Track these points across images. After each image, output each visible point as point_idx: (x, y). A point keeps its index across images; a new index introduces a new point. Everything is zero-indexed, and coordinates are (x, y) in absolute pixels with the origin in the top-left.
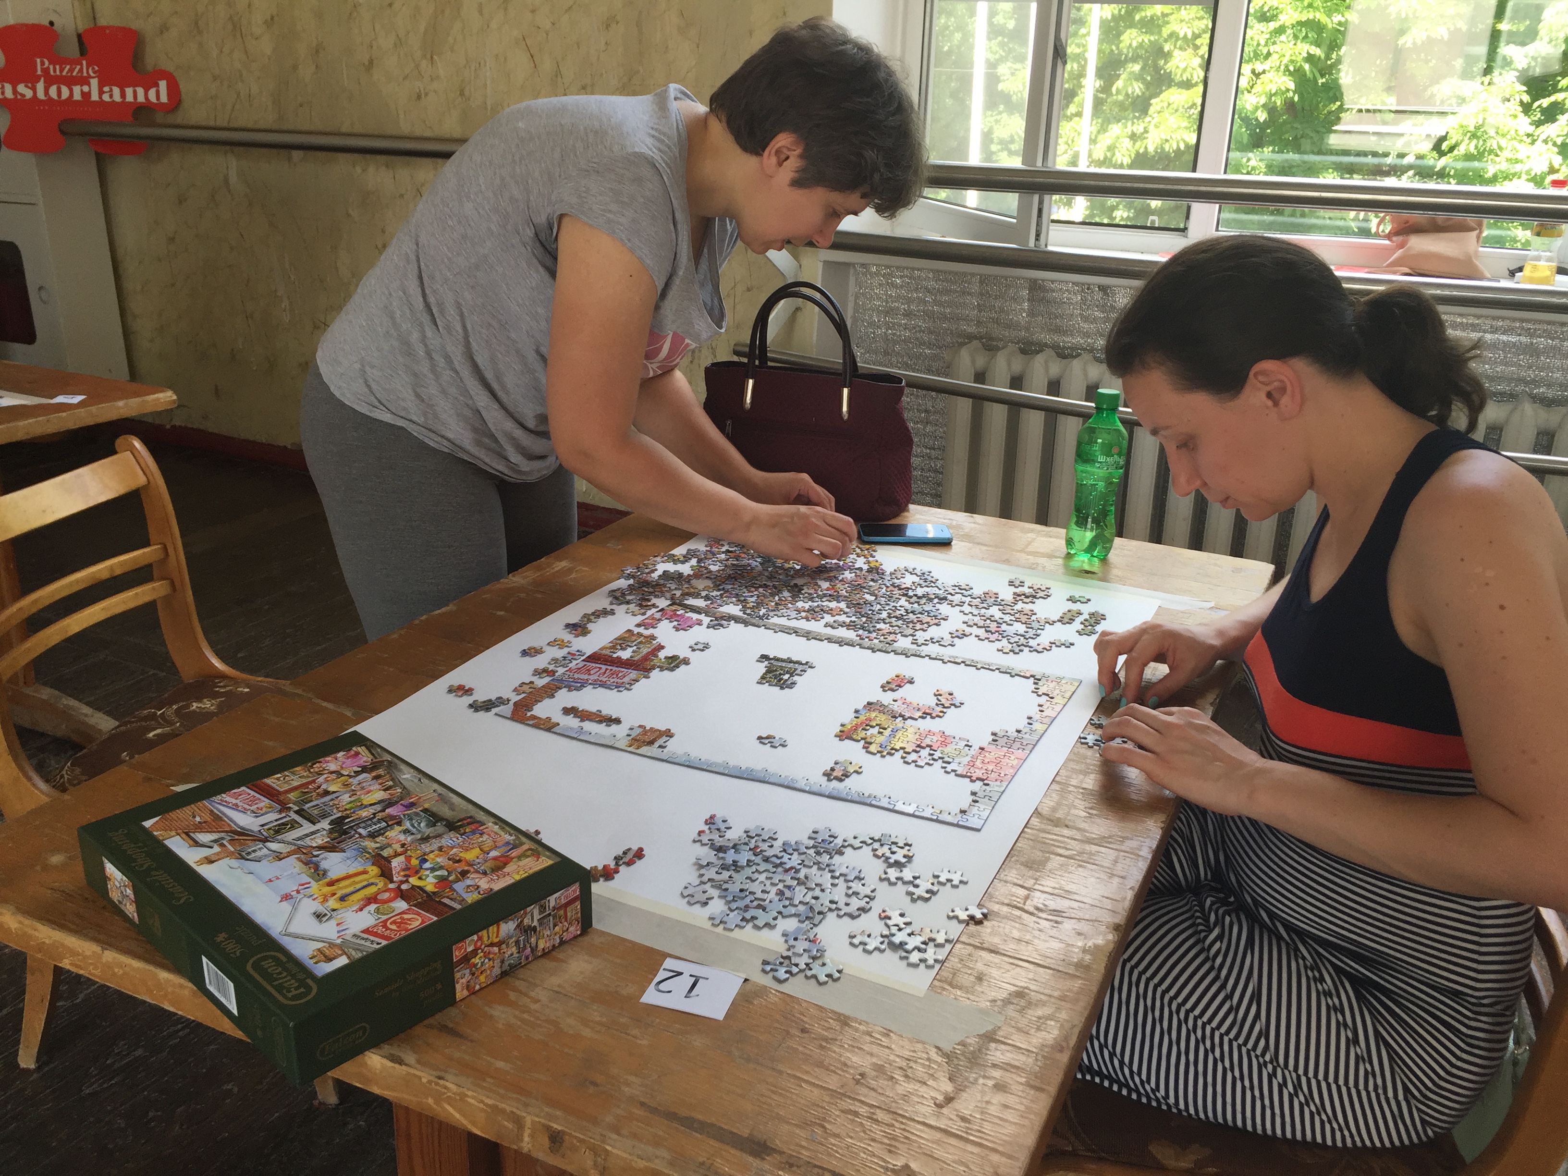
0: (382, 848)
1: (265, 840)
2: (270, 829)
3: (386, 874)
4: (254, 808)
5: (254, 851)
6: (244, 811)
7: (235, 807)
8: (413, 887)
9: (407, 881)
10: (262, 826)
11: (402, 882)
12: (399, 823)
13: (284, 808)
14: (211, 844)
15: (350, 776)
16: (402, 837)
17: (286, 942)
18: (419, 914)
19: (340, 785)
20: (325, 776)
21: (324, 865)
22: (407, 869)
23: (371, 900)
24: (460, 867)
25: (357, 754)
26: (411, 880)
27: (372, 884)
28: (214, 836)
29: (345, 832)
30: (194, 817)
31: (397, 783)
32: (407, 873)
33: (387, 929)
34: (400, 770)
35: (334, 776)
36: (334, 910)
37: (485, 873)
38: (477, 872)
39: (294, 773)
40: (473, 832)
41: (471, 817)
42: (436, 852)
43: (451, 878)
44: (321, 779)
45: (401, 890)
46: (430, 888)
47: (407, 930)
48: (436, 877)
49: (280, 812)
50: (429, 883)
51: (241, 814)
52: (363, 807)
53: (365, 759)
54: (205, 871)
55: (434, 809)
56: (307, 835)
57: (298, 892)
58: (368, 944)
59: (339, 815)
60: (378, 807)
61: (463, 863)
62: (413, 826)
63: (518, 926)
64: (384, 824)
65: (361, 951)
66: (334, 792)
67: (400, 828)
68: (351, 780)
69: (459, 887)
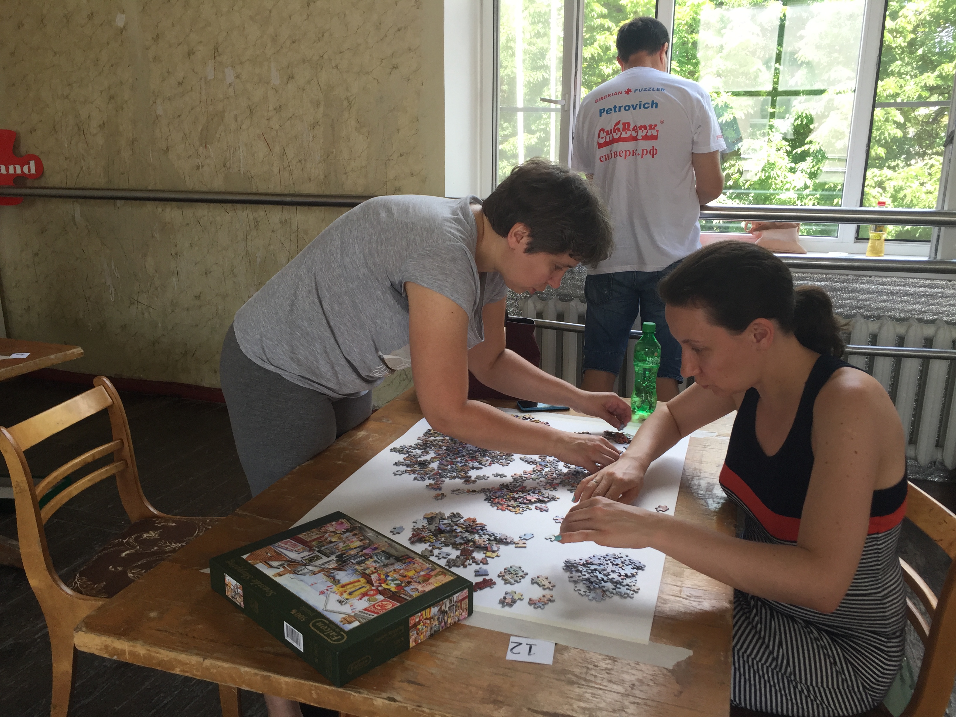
0: (365, 569)
1: (305, 565)
2: (306, 560)
3: (370, 582)
4: (296, 549)
5: (301, 570)
6: (291, 551)
7: (287, 549)
8: (384, 589)
9: (381, 586)
10: (302, 558)
11: (378, 586)
12: (371, 558)
13: (311, 549)
14: (279, 567)
15: (342, 534)
16: (374, 564)
17: (326, 614)
18: (390, 602)
19: (337, 538)
20: (328, 534)
21: (337, 577)
22: (379, 580)
23: (364, 595)
24: (407, 579)
25: (342, 523)
26: (383, 585)
27: (364, 587)
28: (280, 563)
29: (345, 562)
30: (267, 554)
31: (366, 538)
32: (380, 582)
33: (376, 608)
34: (366, 531)
35: (333, 534)
36: (347, 599)
37: (420, 583)
38: (415, 582)
39: (312, 532)
40: (410, 562)
41: (407, 555)
42: (393, 572)
43: (403, 585)
44: (327, 535)
45: (379, 590)
46: (393, 589)
47: (386, 609)
48: (395, 584)
49: (310, 551)
50: (392, 587)
51: (291, 553)
52: (351, 549)
53: (347, 525)
54: (278, 580)
55: (387, 551)
56: (326, 563)
57: (327, 590)
58: (368, 615)
59: (340, 553)
60: (359, 550)
61: (407, 578)
62: (378, 559)
63: (439, 610)
64: (363, 558)
65: (365, 619)
66: (335, 542)
67: (372, 560)
68: (342, 536)
69: (407, 589)
